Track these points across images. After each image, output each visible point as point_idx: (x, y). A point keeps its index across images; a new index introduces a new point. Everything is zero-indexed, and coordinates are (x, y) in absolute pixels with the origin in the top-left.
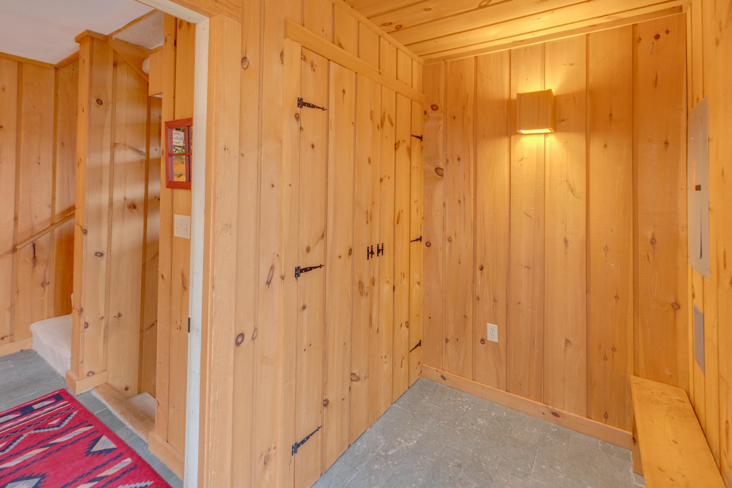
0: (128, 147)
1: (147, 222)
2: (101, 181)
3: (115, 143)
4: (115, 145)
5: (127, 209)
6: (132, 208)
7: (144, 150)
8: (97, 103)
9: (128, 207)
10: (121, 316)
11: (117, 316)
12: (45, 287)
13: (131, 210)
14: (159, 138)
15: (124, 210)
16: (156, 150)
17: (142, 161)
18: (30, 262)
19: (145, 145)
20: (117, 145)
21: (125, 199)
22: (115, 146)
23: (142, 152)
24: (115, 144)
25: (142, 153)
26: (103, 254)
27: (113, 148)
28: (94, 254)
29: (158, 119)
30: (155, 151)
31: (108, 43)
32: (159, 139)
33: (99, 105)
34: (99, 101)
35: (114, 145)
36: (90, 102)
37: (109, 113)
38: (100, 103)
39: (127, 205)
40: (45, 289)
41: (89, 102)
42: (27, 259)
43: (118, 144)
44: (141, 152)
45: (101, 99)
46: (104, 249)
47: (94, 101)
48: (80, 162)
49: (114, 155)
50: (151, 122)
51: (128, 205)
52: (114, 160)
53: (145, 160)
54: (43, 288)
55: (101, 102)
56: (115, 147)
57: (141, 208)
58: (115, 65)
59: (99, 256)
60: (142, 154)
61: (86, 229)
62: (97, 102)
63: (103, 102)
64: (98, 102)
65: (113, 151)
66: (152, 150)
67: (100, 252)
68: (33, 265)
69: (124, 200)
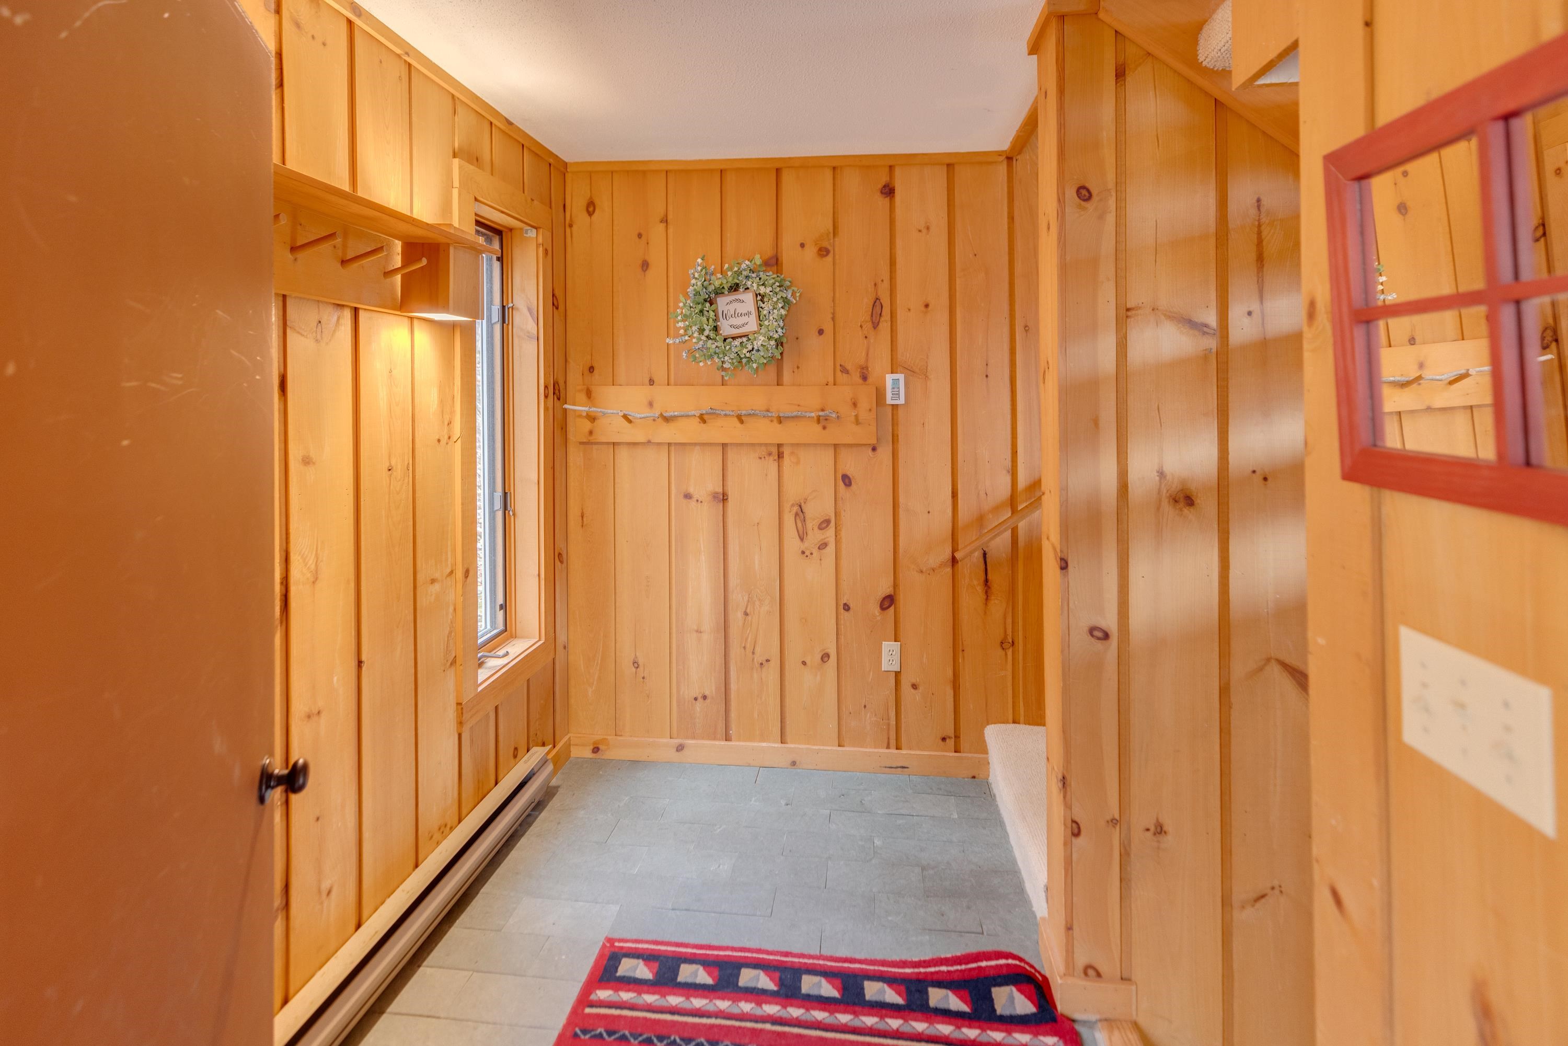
0: (1165, 315)
1: (1230, 551)
2: (1096, 422)
3: (1128, 306)
4: (1129, 313)
5: (1166, 507)
6: (1182, 504)
7: (1211, 318)
8: (1079, 197)
9: (1171, 500)
10: (1163, 833)
11: (1152, 829)
12: (1007, 651)
13: (1181, 510)
14: (1258, 273)
15: (1158, 509)
16: (1250, 313)
17: (1205, 357)
18: (980, 589)
19: (1215, 303)
20: (1133, 312)
21: (1161, 474)
22: (1127, 317)
23: (1206, 326)
24: (1128, 310)
25: (1205, 329)
26: (1109, 633)
27: (1125, 321)
28: (1086, 629)
29: (1253, 212)
30: (1246, 320)
31: (1101, 15)
32: (1258, 277)
33: (1082, 203)
34: (1084, 192)
35: (1125, 314)
36: (1061, 201)
37: (1111, 218)
38: (1085, 195)
39: (1168, 495)
40: (1006, 654)
41: (1059, 200)
42: (975, 582)
43: (1137, 308)
44: (1200, 328)
45: (1087, 185)
46: (1110, 622)
47: (1071, 193)
48: (1047, 370)
49: (1126, 343)
50: (1231, 226)
51: (1171, 496)
52: (1128, 359)
53: (1214, 350)
54: (1002, 653)
55: (1087, 194)
56: (1129, 320)
57: (1208, 505)
58: (1120, 74)
59: (1099, 639)
60: (1204, 333)
61: (1066, 558)
62: (1078, 195)
63: (1094, 192)
64: (1081, 193)
65: (1124, 331)
66: (1236, 313)
67: (1099, 627)
68: (985, 597)
69: (1157, 478)
